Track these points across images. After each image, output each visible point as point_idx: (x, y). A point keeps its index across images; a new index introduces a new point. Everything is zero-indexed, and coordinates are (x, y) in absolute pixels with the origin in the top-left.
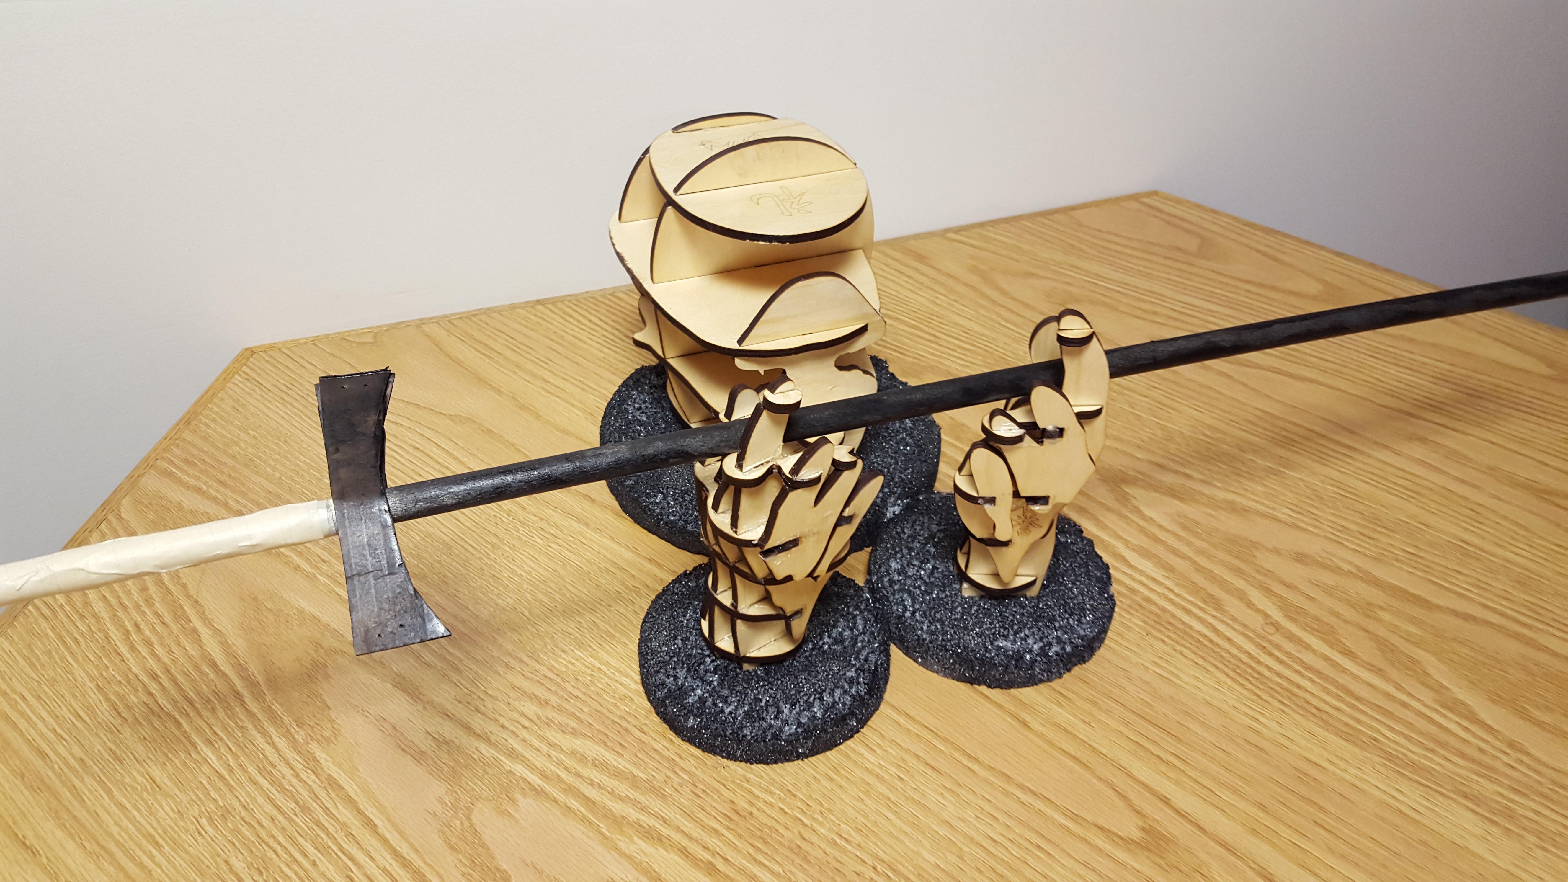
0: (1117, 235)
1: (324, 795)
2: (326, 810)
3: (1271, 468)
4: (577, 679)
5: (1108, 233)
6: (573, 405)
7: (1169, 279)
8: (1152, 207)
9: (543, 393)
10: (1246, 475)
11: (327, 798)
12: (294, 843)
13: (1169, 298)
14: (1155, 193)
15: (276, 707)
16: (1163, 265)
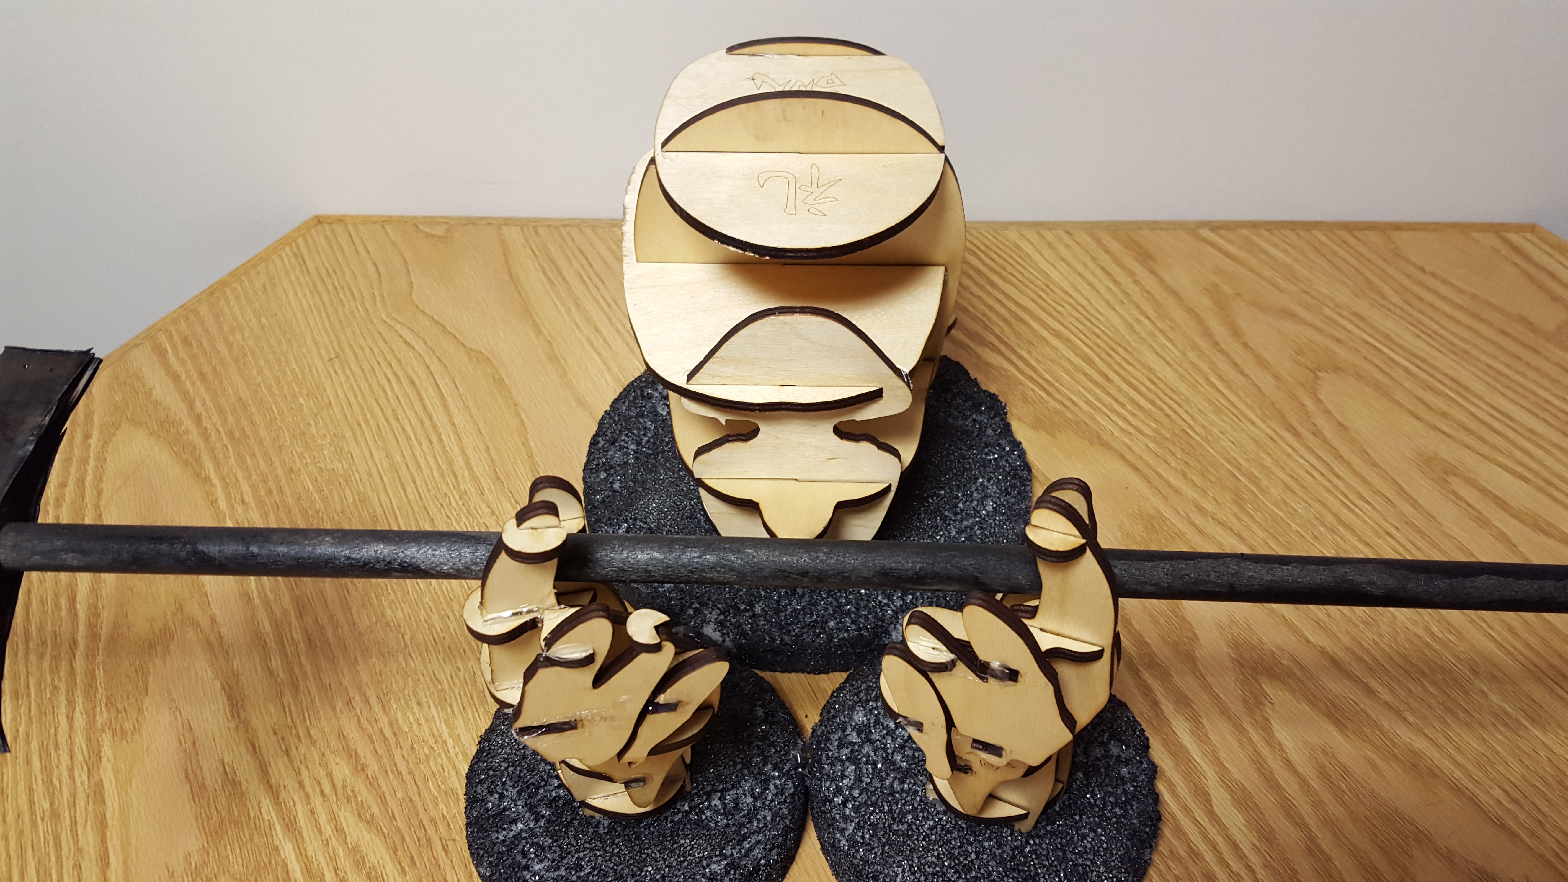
0: (1444, 281)
1: (82, 804)
2: (74, 823)
3: (1506, 712)
4: (413, 748)
5: (1433, 275)
6: (609, 369)
7: (1489, 366)
8: (1517, 250)
9: (586, 344)
10: (1461, 715)
11: (83, 809)
12: (22, 855)
13: (1476, 396)
14: (1532, 228)
15: (100, 674)
16: (1493, 342)
